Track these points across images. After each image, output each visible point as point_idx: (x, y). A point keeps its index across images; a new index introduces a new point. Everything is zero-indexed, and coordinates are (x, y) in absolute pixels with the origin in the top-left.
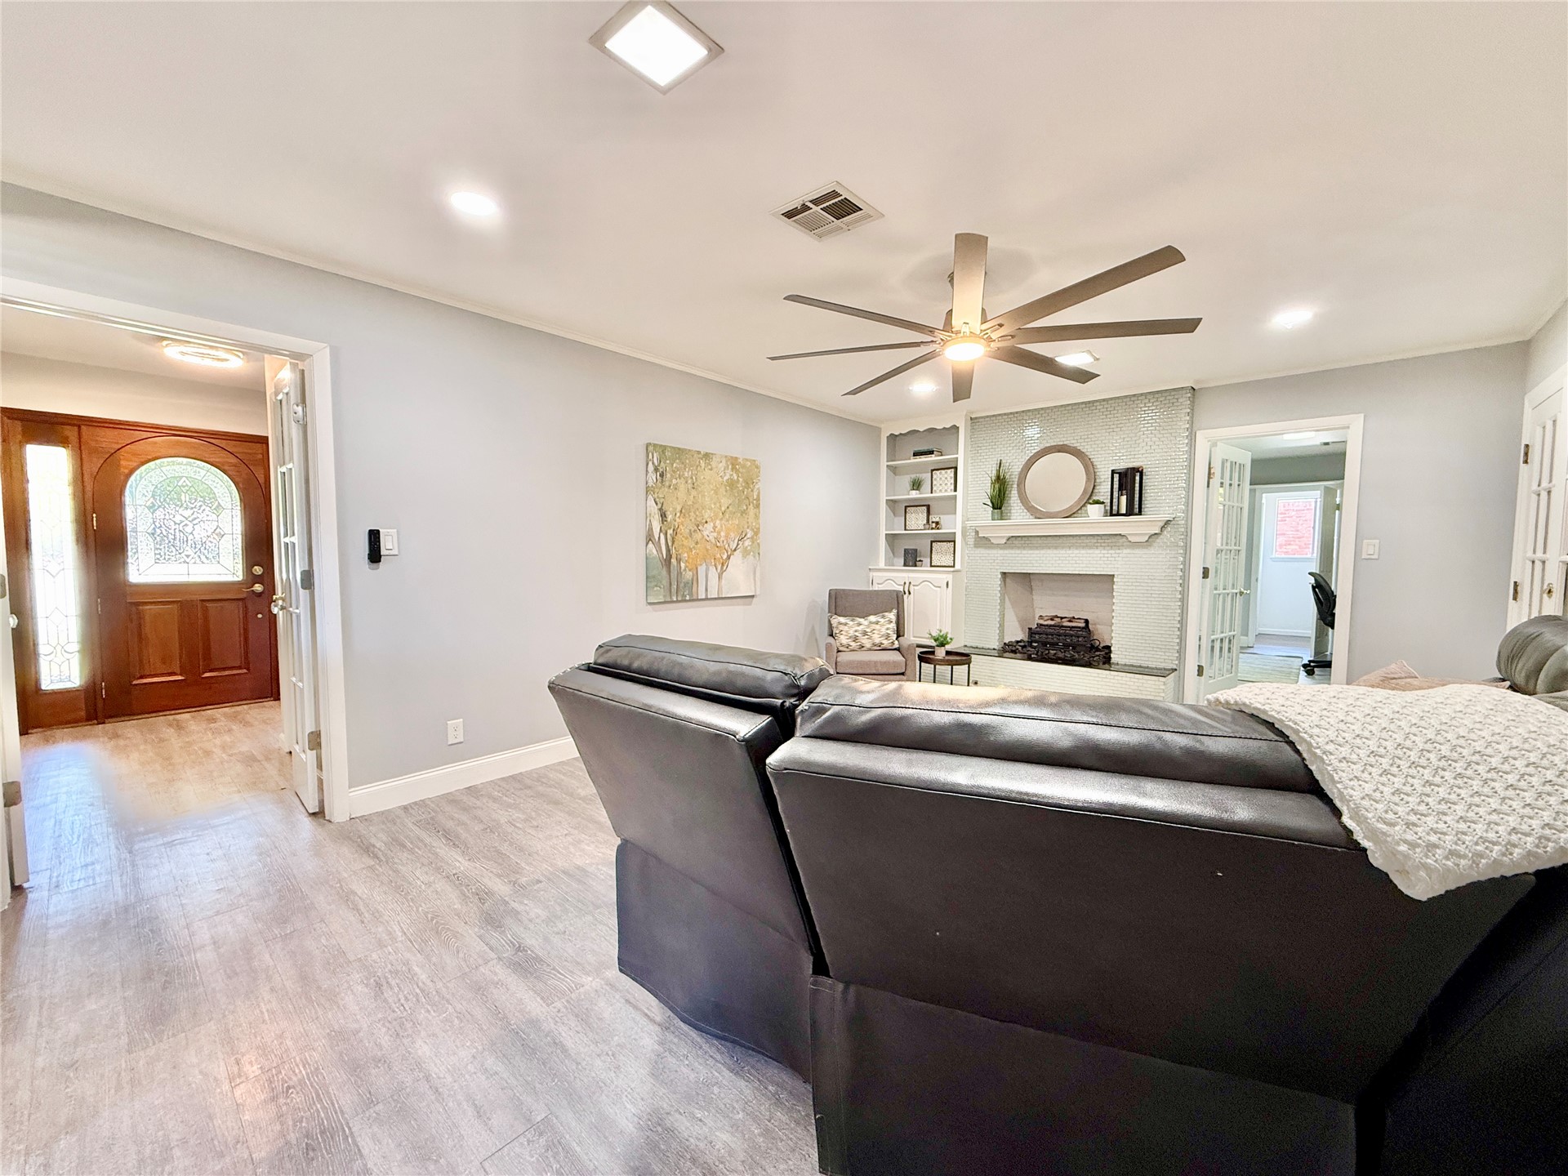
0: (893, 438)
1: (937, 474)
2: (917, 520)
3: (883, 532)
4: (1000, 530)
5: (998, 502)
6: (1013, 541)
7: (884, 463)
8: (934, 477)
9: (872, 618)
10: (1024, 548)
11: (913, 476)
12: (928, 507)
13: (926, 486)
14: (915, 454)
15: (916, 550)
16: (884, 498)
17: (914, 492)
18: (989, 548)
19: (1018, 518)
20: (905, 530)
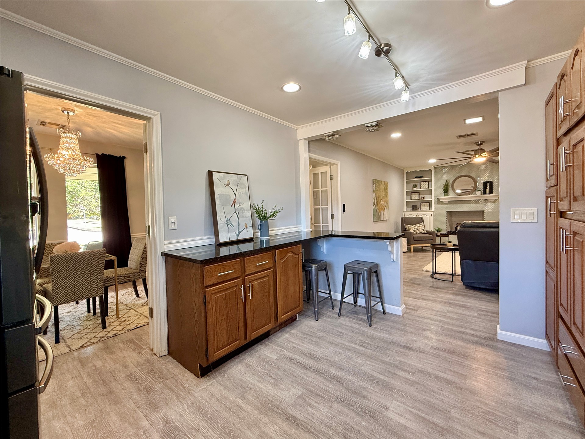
0: (407, 173)
1: (422, 183)
2: (415, 197)
3: (405, 201)
4: (446, 199)
5: (446, 192)
6: (450, 202)
7: (405, 180)
8: (421, 184)
9: (418, 225)
10: (454, 204)
11: (415, 184)
12: (419, 193)
13: (418, 186)
14: (416, 178)
15: (416, 206)
16: (405, 191)
17: (415, 189)
18: (443, 204)
19: (452, 196)
20: (411, 200)
